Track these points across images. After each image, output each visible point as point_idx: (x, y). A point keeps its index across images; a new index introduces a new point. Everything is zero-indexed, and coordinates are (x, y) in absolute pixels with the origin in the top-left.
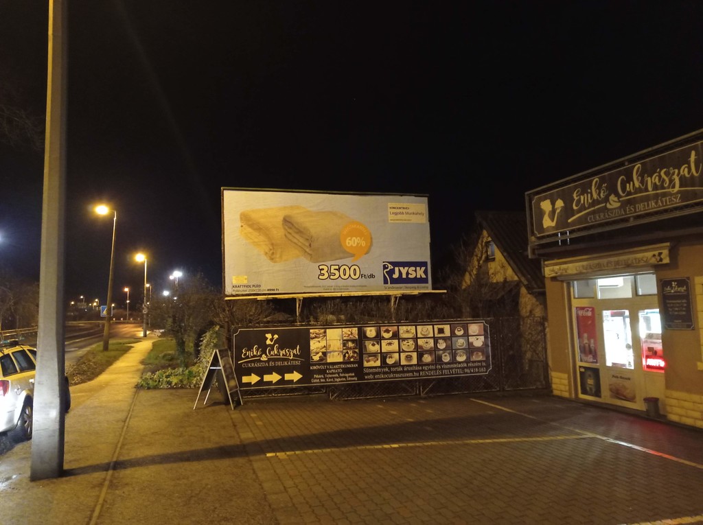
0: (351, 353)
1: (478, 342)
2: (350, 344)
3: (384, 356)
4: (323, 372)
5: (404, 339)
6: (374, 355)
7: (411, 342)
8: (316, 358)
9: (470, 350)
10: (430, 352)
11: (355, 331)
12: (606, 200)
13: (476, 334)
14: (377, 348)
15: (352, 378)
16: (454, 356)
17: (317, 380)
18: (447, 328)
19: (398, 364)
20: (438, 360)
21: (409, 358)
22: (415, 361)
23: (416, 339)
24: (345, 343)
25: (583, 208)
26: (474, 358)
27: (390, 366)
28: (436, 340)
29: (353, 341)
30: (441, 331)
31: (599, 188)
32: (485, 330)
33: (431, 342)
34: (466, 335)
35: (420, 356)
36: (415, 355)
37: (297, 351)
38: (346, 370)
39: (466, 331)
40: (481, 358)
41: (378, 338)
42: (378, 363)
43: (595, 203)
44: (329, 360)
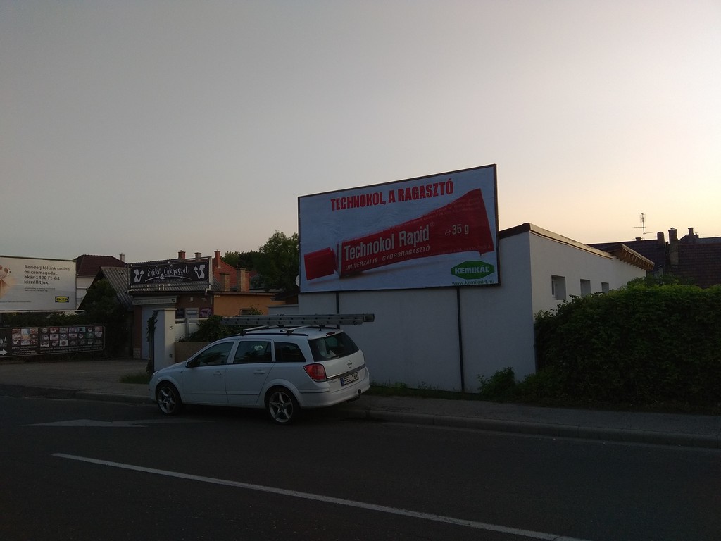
0: (34, 340)
1: (99, 335)
2: (34, 336)
3: (51, 342)
4: (19, 350)
5: (62, 334)
6: (46, 341)
7: (65, 335)
8: (15, 343)
9: (96, 338)
10: (74, 340)
11: (37, 330)
12: (160, 275)
13: (98, 331)
14: (48, 338)
15: (33, 353)
16: (87, 342)
17: (15, 354)
18: (84, 329)
19: (58, 345)
20: (79, 344)
21: (64, 343)
22: (67, 345)
23: (68, 334)
24: (31, 336)
25: (151, 277)
26: (96, 343)
27: (53, 347)
28: (78, 334)
29: (35, 335)
30: (81, 330)
31: (158, 270)
32: (103, 330)
33: (76, 335)
34: (94, 331)
35: (69, 342)
36: (67, 341)
37: (5, 340)
38: (30, 349)
39: (94, 330)
40: (100, 342)
41: (49, 333)
42: (48, 346)
43: (156, 275)
44: (22, 344)
